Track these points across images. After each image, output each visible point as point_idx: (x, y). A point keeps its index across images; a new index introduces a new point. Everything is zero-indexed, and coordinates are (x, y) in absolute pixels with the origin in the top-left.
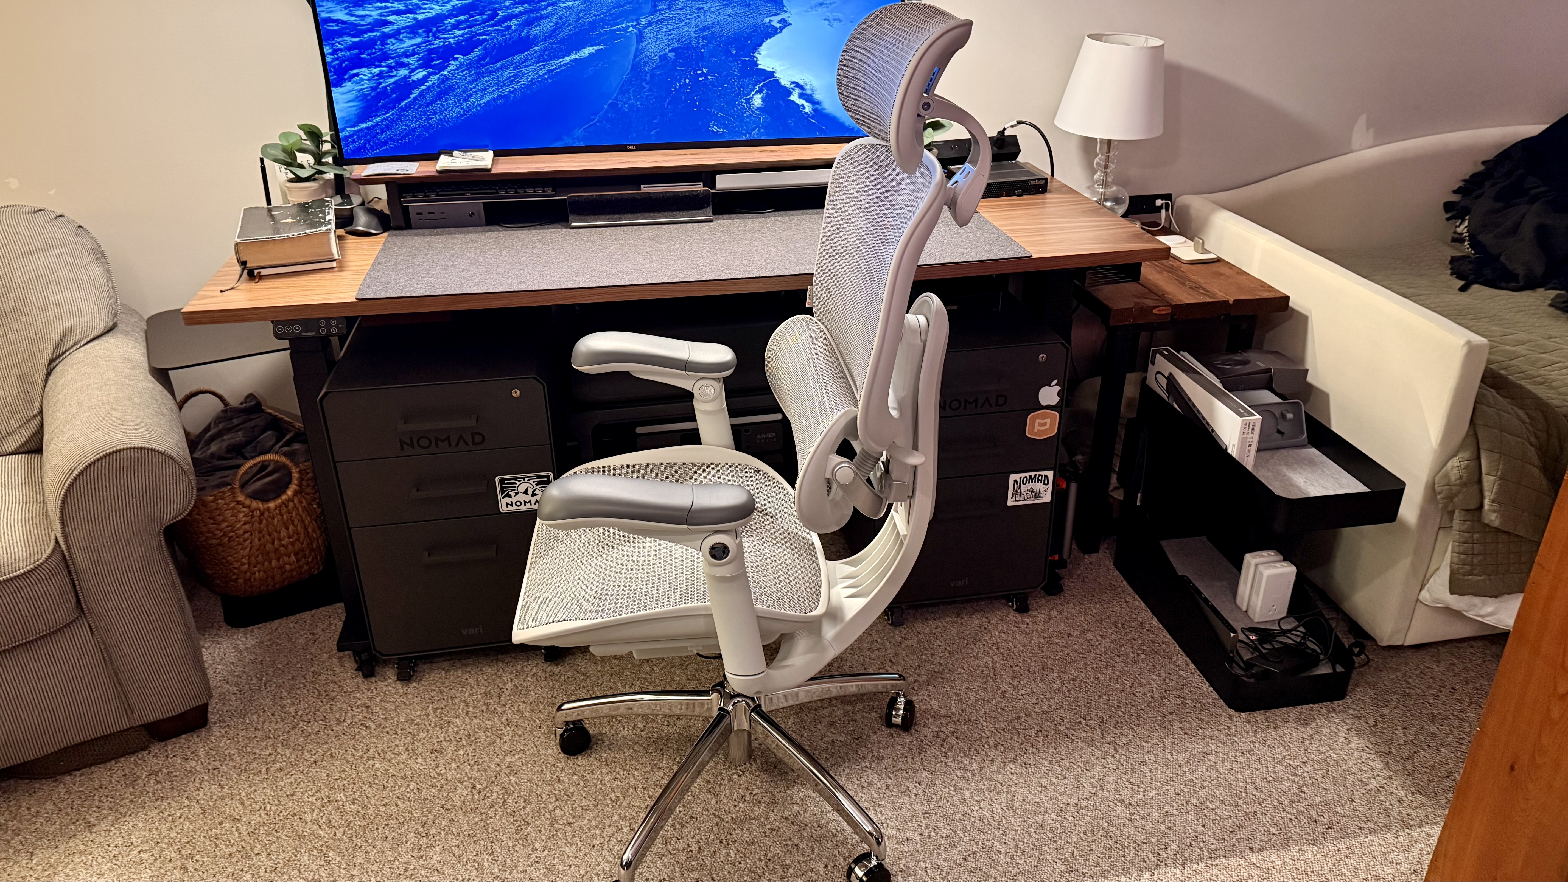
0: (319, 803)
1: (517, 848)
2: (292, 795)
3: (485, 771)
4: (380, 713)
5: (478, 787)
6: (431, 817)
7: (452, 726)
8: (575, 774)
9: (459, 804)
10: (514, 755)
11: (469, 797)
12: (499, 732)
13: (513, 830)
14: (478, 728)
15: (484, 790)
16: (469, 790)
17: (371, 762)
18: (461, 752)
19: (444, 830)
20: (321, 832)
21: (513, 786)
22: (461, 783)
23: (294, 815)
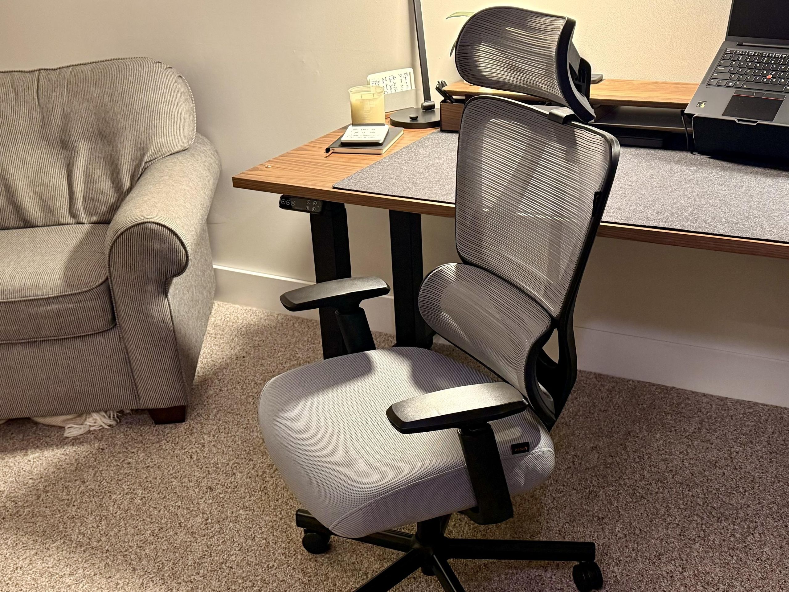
0: (126, 491)
1: (190, 568)
2: (120, 480)
3: (222, 513)
4: (206, 452)
5: (210, 520)
6: (169, 526)
7: (233, 477)
8: (266, 539)
9: (189, 526)
10: (247, 511)
11: (199, 524)
12: (253, 493)
13: (199, 556)
14: (244, 485)
15: (210, 524)
16: (203, 520)
17: (173, 480)
18: (221, 496)
19: (166, 537)
20: (111, 508)
21: (226, 529)
22: (203, 513)
23: (110, 492)
